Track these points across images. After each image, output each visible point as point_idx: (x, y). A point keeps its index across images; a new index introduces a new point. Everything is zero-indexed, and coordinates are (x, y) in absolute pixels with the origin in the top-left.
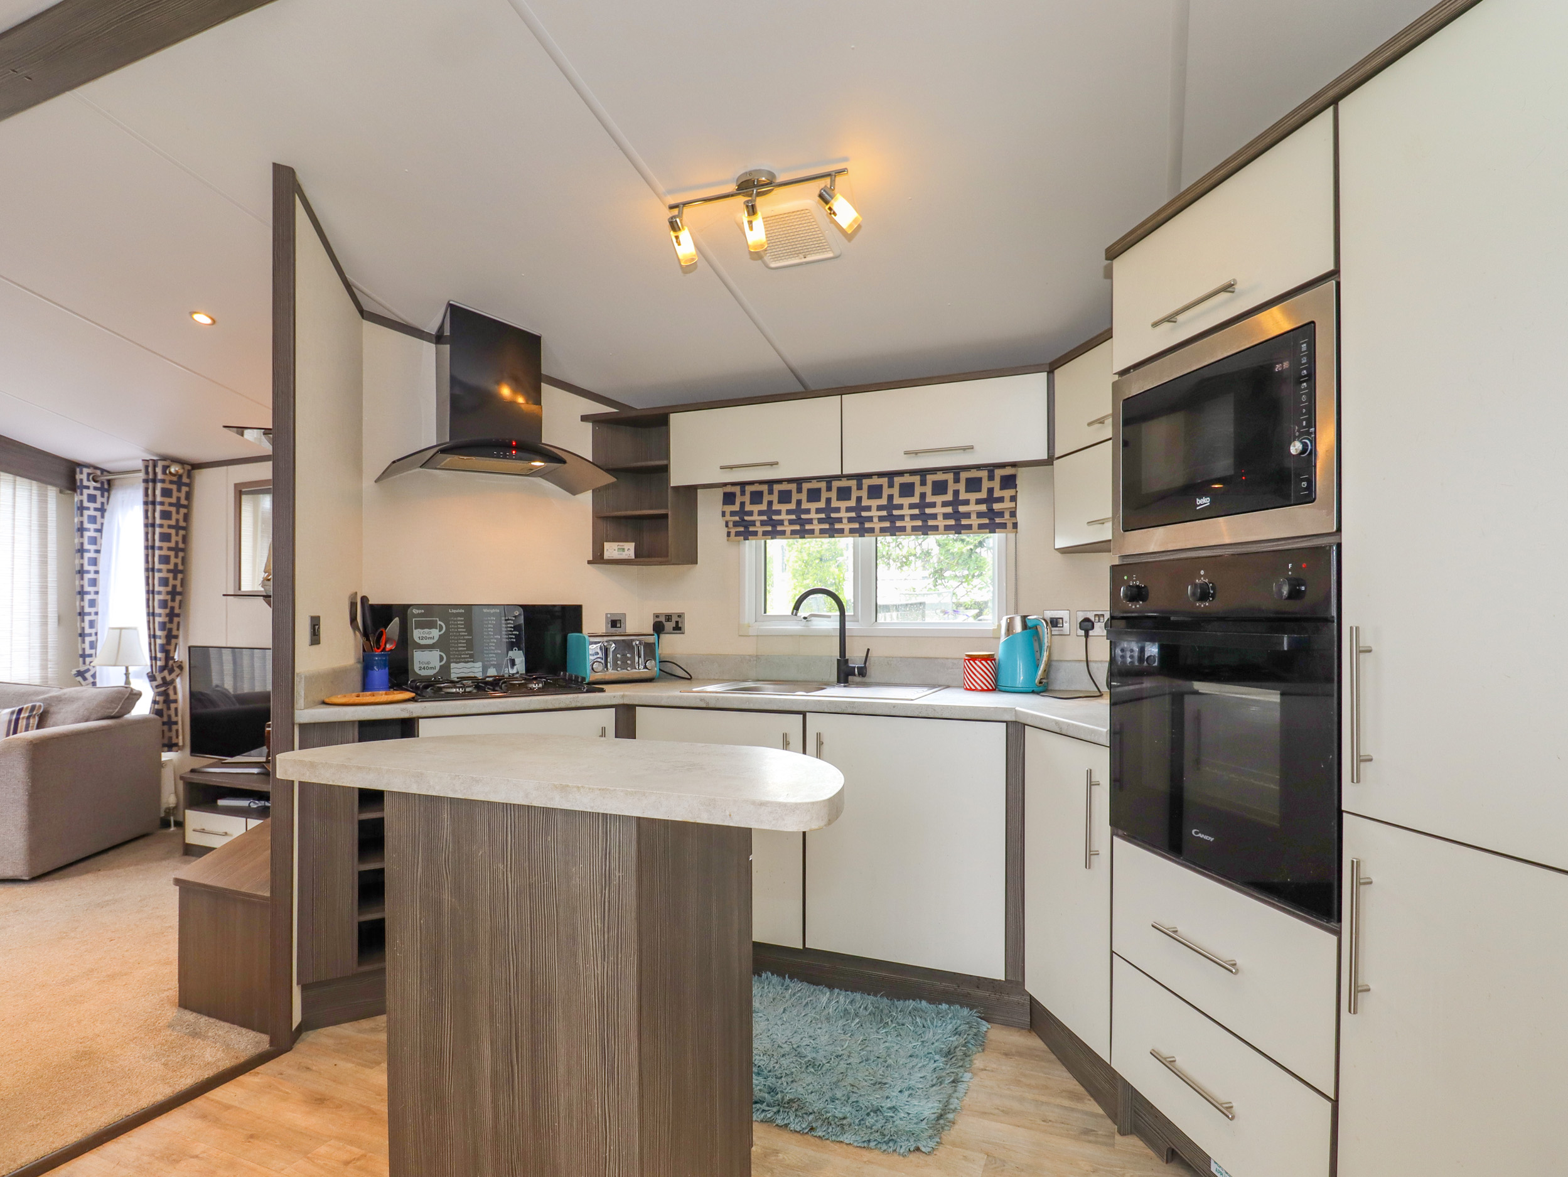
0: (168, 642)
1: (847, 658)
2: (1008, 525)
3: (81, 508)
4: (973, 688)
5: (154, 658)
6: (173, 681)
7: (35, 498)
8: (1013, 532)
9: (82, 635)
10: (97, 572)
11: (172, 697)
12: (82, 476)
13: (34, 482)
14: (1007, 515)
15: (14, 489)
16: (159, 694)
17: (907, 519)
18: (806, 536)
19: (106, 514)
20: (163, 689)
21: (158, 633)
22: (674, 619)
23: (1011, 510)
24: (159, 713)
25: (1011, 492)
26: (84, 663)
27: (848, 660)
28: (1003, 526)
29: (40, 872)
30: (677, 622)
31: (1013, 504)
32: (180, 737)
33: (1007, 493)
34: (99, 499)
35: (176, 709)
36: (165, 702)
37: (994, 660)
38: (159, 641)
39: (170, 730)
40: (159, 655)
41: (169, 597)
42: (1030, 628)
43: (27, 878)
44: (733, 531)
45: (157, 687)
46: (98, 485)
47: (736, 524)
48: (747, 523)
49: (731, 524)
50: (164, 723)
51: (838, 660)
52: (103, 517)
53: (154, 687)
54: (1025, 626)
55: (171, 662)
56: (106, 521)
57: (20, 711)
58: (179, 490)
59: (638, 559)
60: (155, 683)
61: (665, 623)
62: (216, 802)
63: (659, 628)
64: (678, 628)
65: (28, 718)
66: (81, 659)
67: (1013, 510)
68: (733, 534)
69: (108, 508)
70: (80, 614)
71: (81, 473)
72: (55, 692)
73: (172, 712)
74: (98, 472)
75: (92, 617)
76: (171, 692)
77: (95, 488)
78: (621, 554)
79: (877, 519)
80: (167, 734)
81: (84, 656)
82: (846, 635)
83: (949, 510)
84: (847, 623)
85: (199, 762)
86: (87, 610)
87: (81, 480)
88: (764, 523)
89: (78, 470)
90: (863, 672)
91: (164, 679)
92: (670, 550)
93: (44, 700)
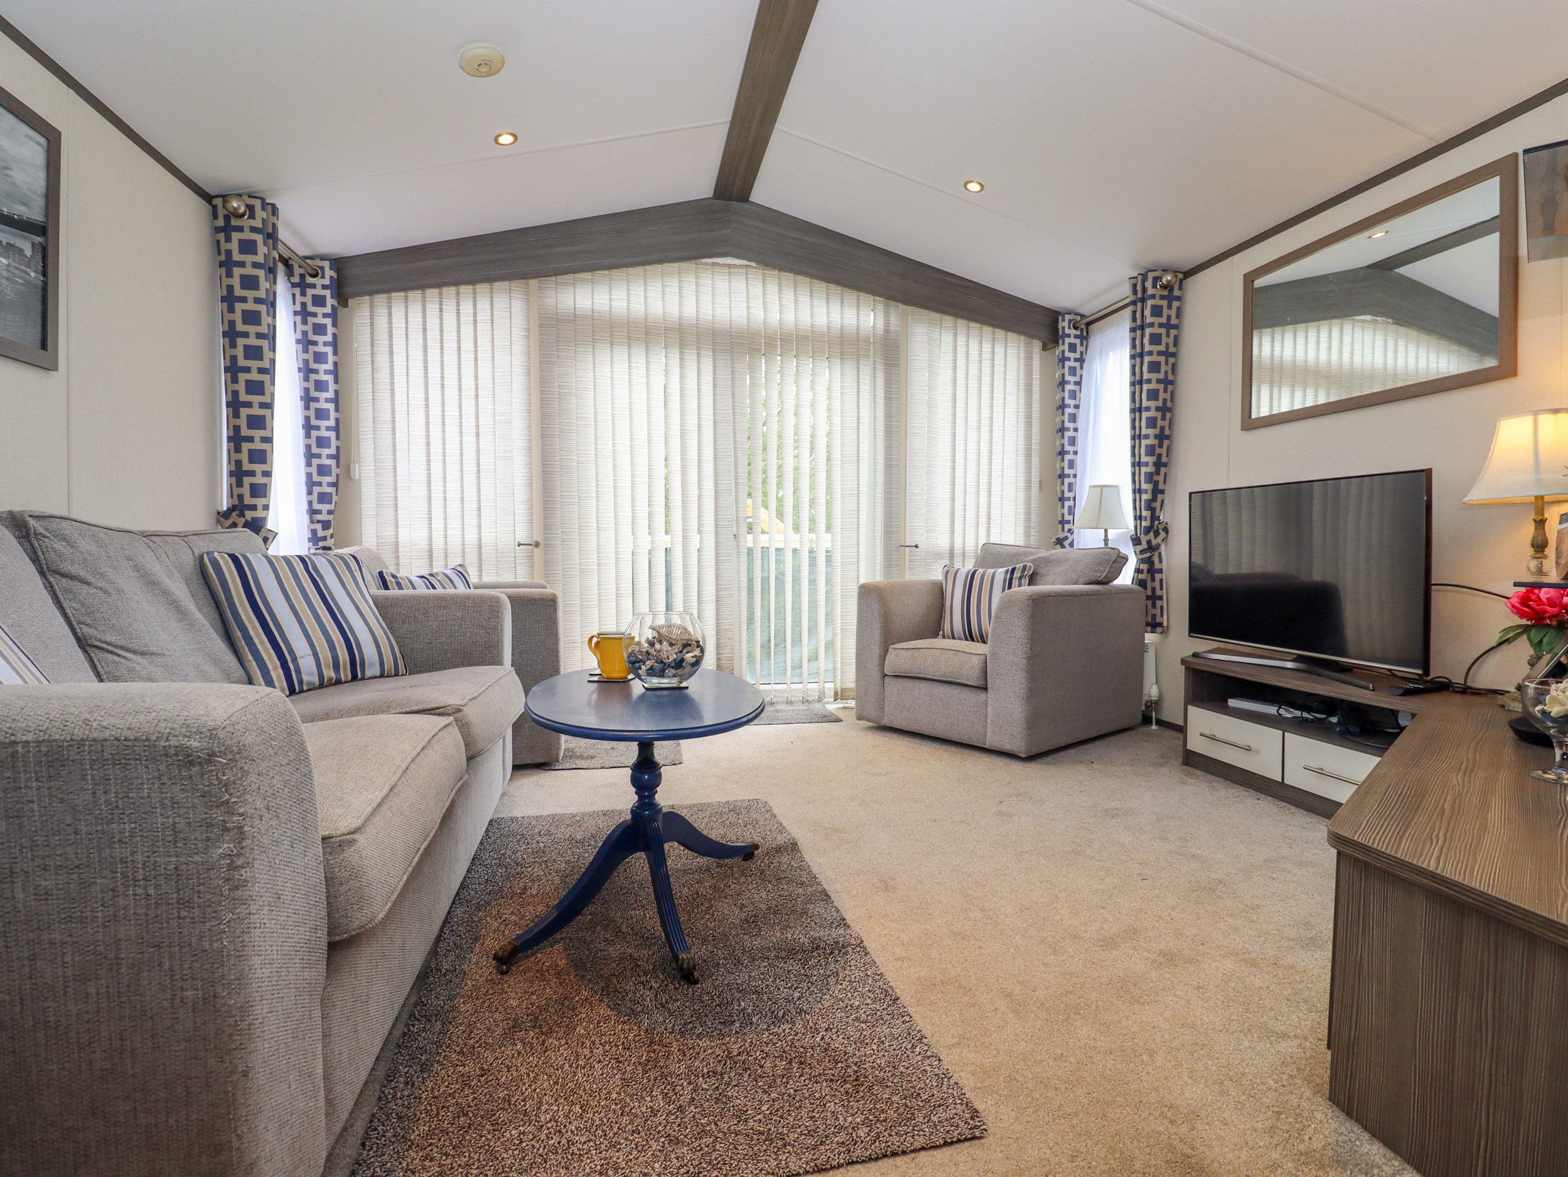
0: (1154, 499)
3: (1063, 360)
5: (1138, 518)
6: (1158, 547)
7: (1022, 355)
9: (1062, 499)
10: (1076, 430)
11: (1157, 566)
12: (1064, 324)
13: (1022, 338)
15: (1006, 347)
16: (1143, 561)
19: (1085, 365)
20: (1148, 555)
21: (1144, 486)
24: (1142, 583)
26: (1063, 530)
29: (1035, 751)
32: (1165, 616)
34: (1079, 348)
35: (1161, 580)
36: (1149, 571)
38: (1145, 497)
39: (1154, 606)
40: (1145, 513)
41: (1156, 442)
43: (1023, 756)
45: (1142, 552)
46: (1078, 333)
50: (1148, 598)
52: (1082, 368)
53: (1138, 552)
55: (1156, 522)
56: (1084, 372)
57: (1013, 570)
58: (1170, 307)
60: (1139, 548)
62: (1227, 701)
65: (1020, 578)
66: (1060, 526)
69: (1087, 358)
70: (1060, 476)
71: (1063, 320)
72: (1043, 553)
73: (1157, 584)
74: (1078, 318)
75: (1071, 480)
76: (1156, 559)
77: (1076, 337)
80: (1151, 611)
81: (1063, 522)
85: (1202, 645)
86: (1067, 471)
87: (1063, 328)
89: (1060, 317)
91: (1149, 542)
93: (1033, 561)
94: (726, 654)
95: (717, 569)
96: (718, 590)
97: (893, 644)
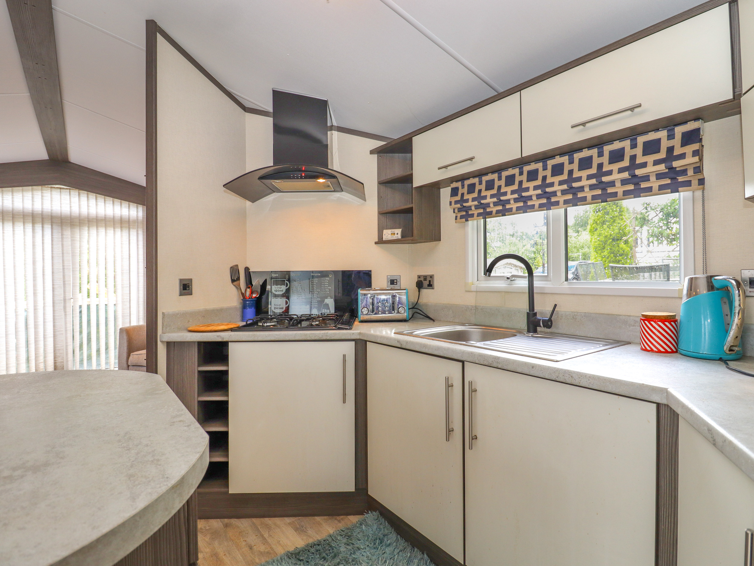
1: (535, 311)
2: (692, 182)
4: (649, 349)
8: (700, 189)
14: (690, 172)
17: (587, 189)
18: (506, 213)
22: (428, 279)
23: (695, 166)
25: (695, 146)
27: (536, 313)
28: (688, 184)
30: (430, 281)
31: (696, 159)
33: (689, 149)
37: (675, 321)
42: (718, 289)
44: (459, 215)
47: (460, 210)
48: (467, 208)
49: (456, 211)
51: (527, 313)
54: (711, 287)
59: (404, 239)
61: (423, 281)
63: (420, 285)
64: (430, 285)
67: (698, 165)
68: (459, 217)
78: (393, 237)
79: (560, 193)
82: (535, 291)
83: (626, 175)
84: (535, 282)
88: (477, 207)
90: (548, 324)
92: (414, 232)
94: (59, 360)
95: (54, 322)
96: (54, 332)
97: (132, 352)
